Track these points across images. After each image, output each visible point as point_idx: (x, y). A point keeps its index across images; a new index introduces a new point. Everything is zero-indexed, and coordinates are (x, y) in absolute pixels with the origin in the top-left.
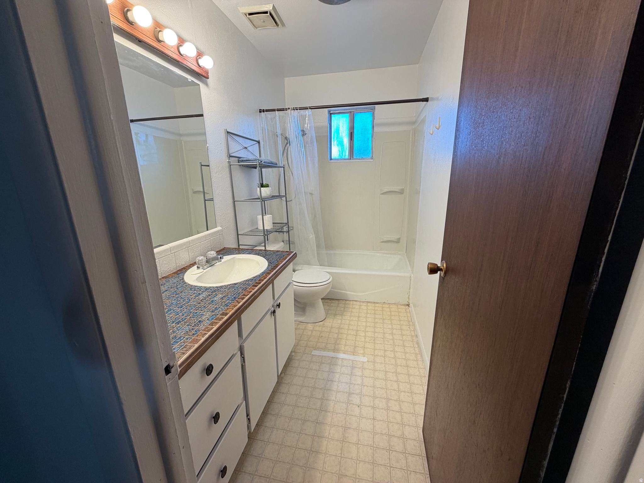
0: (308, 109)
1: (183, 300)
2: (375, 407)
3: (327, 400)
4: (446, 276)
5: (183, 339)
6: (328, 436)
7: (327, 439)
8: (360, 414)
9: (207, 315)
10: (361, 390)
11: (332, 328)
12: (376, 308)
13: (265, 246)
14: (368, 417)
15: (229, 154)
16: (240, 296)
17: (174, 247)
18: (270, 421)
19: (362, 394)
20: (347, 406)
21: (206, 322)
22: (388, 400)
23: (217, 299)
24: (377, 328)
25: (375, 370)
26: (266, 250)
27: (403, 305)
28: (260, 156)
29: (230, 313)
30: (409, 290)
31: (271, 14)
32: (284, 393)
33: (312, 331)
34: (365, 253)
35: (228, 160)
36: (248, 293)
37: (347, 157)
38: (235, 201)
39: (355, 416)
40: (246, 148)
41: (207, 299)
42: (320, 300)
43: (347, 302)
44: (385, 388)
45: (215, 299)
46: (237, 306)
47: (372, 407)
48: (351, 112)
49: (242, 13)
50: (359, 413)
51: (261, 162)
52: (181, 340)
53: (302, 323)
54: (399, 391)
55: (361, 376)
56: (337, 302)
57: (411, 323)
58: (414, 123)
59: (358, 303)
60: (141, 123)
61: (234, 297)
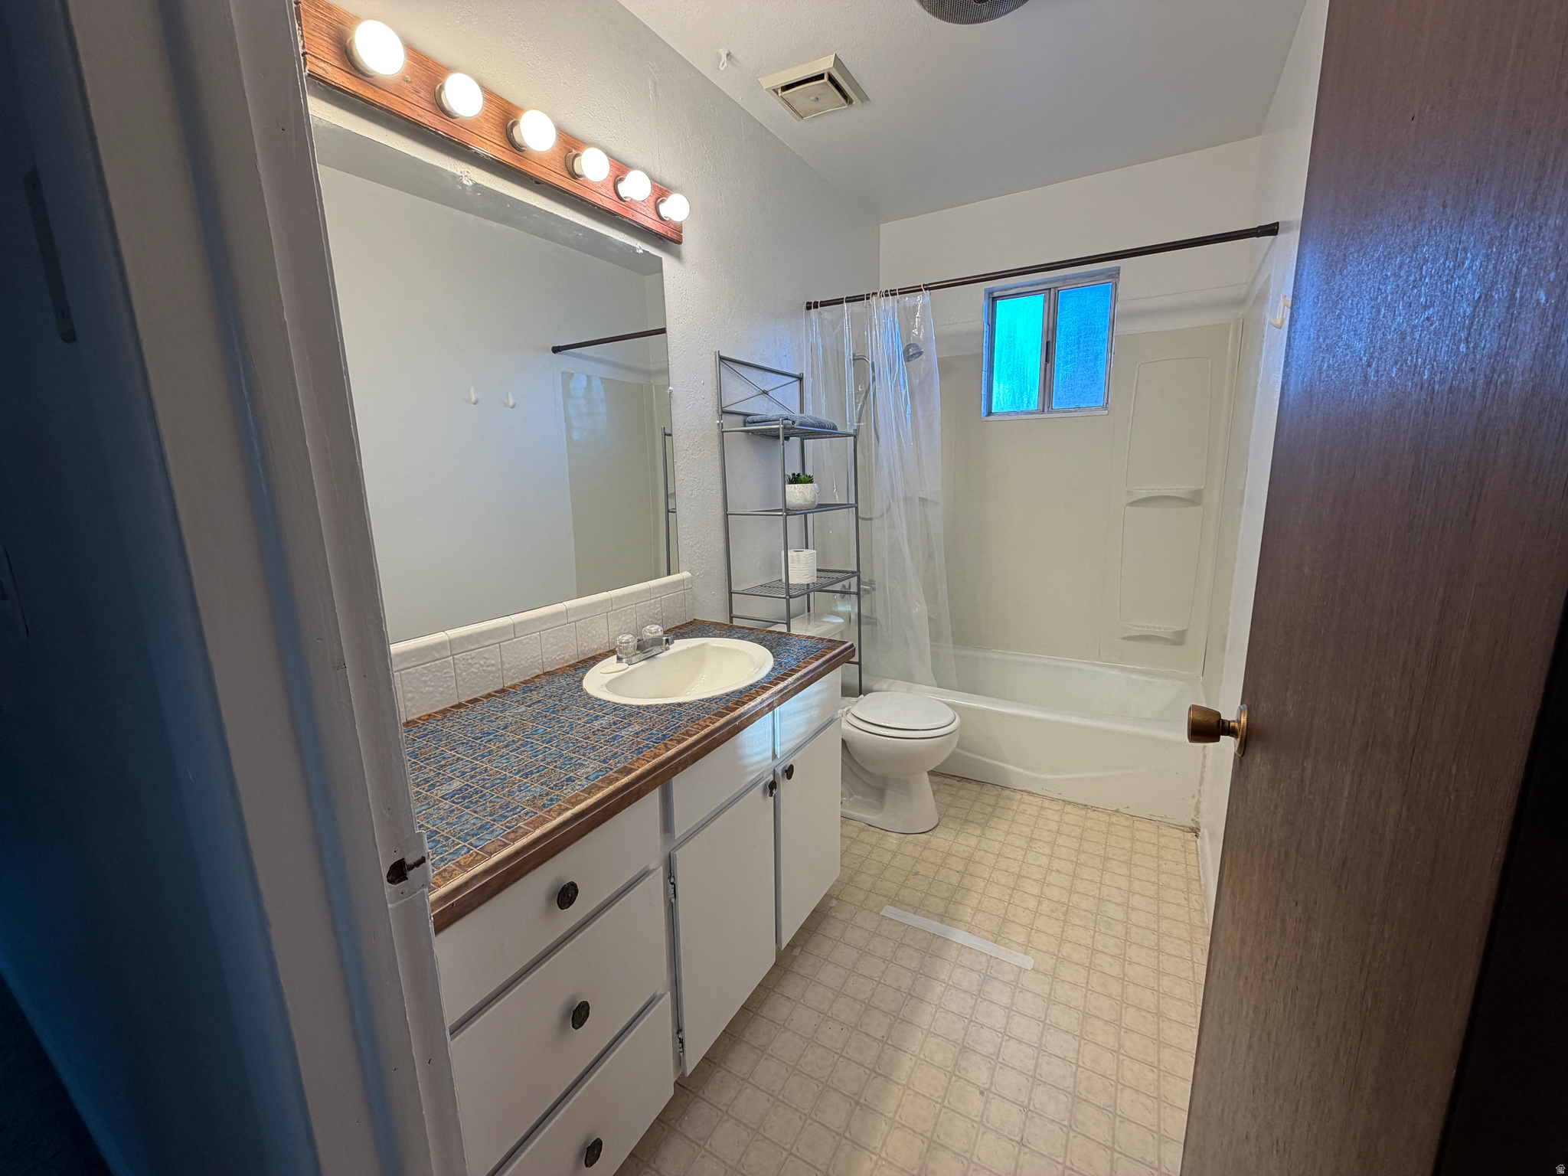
0: (921, 290)
1: (560, 727)
2: (1032, 1108)
3: (896, 1048)
4: (1245, 754)
5: (519, 812)
6: (878, 1150)
7: (874, 1157)
8: (982, 1117)
9: (591, 766)
10: (1000, 1048)
11: (949, 855)
12: (1089, 824)
13: (788, 625)
14: (1006, 1134)
15: (722, 408)
16: (678, 734)
17: (576, 609)
18: (740, 1062)
19: (1000, 1060)
20: (949, 1083)
21: (579, 783)
22: (1077, 1099)
23: (628, 733)
24: (1082, 879)
25: (1051, 1001)
26: (790, 635)
27: (1175, 827)
28: (802, 411)
29: (638, 772)
30: (1200, 785)
31: (831, 79)
32: (789, 998)
33: (894, 854)
34: (1073, 665)
35: (718, 422)
36: (698, 728)
37: (1033, 407)
38: (727, 515)
39: (966, 1117)
40: (765, 393)
41: (606, 730)
42: (926, 776)
43: (1006, 792)
44: (1074, 1061)
45: (623, 733)
46: (661, 757)
47: (1021, 1106)
48: (1050, 289)
49: (766, 89)
50: (980, 1114)
51: (794, 422)
52: (514, 815)
53: (873, 829)
54: (1117, 1082)
55: (1007, 1008)
56: (976, 787)
57: (1195, 886)
58: (1240, 302)
59: (1038, 801)
60: (573, 353)
61: (664, 735)
